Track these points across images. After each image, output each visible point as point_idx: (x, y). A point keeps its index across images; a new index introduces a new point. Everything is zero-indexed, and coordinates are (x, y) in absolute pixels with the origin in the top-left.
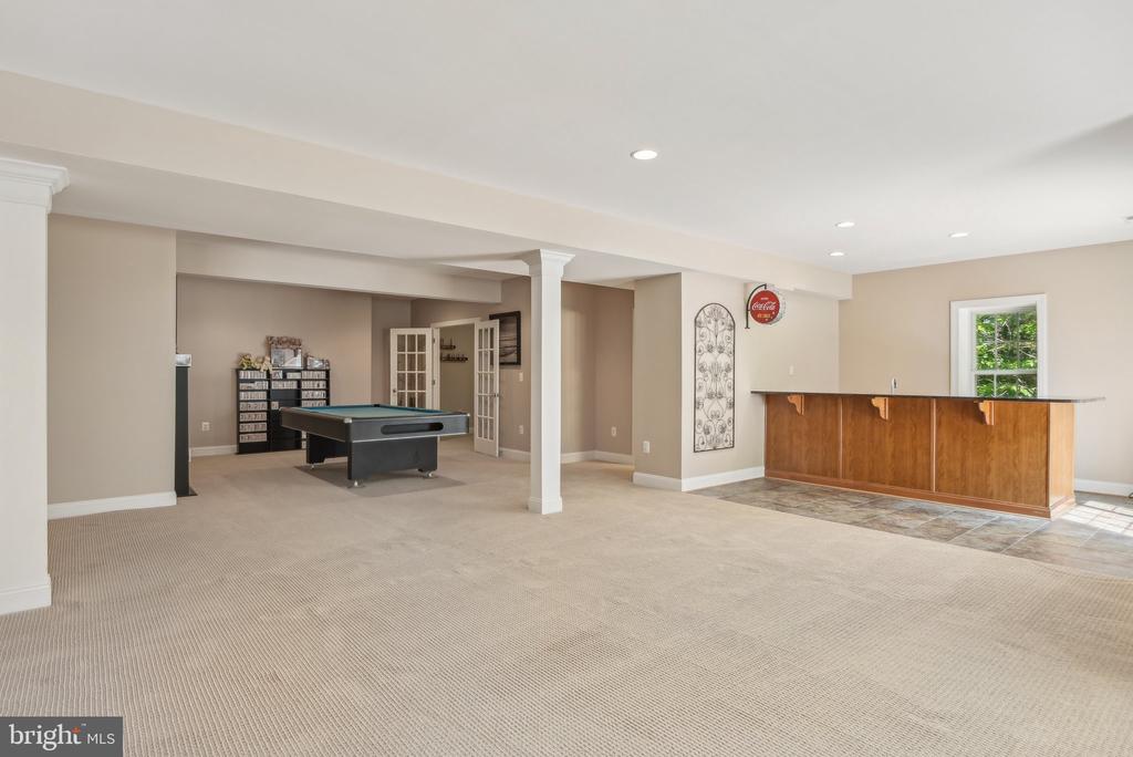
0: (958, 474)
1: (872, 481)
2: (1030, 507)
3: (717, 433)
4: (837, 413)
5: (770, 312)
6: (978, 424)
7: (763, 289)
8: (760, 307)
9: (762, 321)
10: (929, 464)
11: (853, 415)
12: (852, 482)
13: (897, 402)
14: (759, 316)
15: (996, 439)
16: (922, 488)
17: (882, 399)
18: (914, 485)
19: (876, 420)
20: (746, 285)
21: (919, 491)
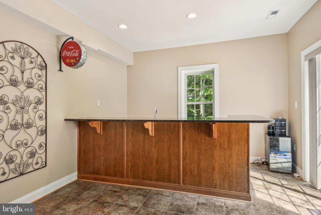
0: (196, 173)
1: (143, 179)
2: (238, 193)
3: (25, 158)
4: (123, 132)
5: (74, 58)
6: (207, 138)
7: (71, 40)
8: (68, 54)
9: (69, 65)
10: (179, 165)
11: (132, 134)
12: (132, 180)
13: (159, 124)
14: (68, 61)
15: (218, 148)
16: (175, 182)
17: (150, 123)
18: (170, 181)
19: (147, 136)
20: (58, 37)
21: (172, 185)
